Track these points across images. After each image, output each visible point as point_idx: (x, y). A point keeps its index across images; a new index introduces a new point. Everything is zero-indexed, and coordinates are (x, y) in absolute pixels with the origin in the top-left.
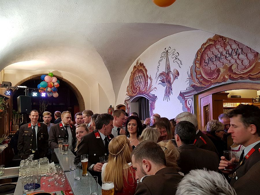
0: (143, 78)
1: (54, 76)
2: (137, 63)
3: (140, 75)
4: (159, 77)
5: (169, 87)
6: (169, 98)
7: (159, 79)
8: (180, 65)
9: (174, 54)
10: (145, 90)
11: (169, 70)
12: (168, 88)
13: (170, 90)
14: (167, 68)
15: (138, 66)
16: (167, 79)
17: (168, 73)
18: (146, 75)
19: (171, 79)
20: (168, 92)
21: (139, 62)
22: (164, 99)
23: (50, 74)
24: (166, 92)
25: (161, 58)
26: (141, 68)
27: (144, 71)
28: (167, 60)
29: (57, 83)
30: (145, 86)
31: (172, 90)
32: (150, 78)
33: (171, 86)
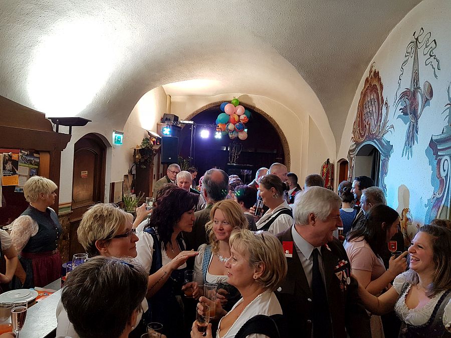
0: (376, 103)
1: (240, 104)
2: (371, 72)
3: (372, 97)
4: (400, 102)
5: (414, 125)
6: (411, 152)
7: (400, 107)
8: (436, 69)
9: (428, 45)
10: (377, 131)
11: (417, 85)
12: (411, 128)
13: (415, 132)
14: (414, 80)
15: (372, 78)
16: (411, 104)
17: (414, 91)
18: (380, 98)
19: (418, 105)
20: (411, 137)
21: (373, 69)
22: (403, 152)
23: (234, 102)
24: (408, 137)
25: (406, 56)
26: (375, 83)
27: (378, 87)
28: (416, 60)
29: (244, 115)
30: (377, 122)
31: (417, 133)
32: (386, 103)
33: (417, 124)
